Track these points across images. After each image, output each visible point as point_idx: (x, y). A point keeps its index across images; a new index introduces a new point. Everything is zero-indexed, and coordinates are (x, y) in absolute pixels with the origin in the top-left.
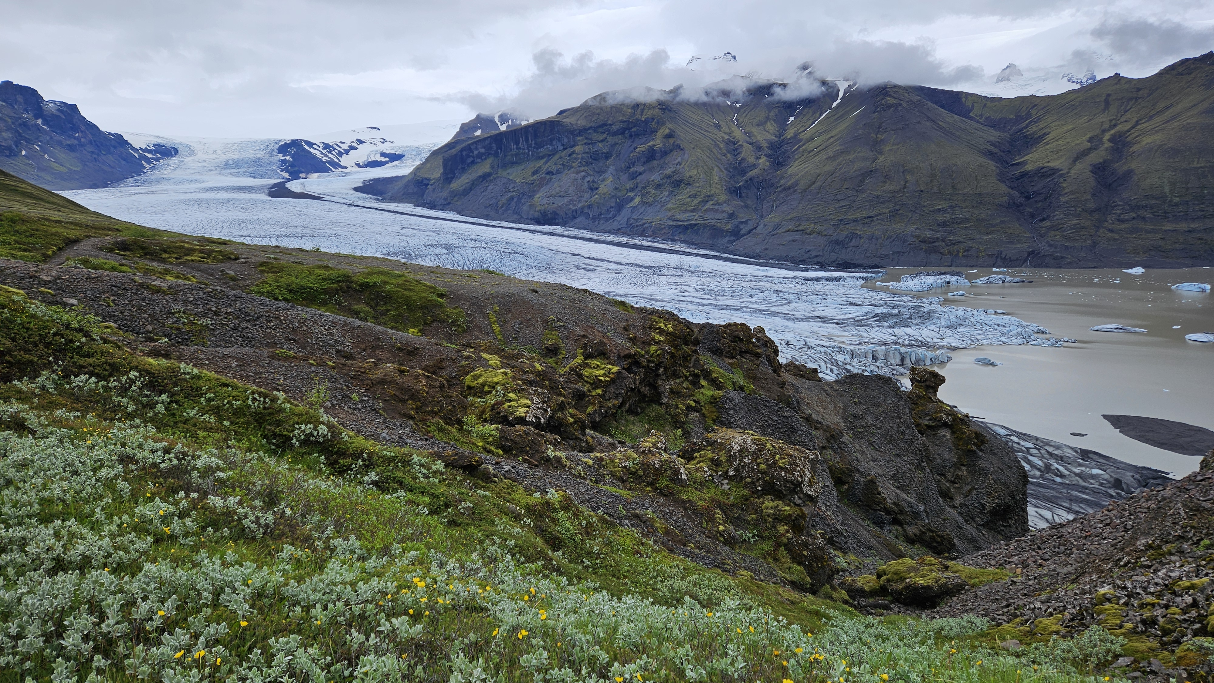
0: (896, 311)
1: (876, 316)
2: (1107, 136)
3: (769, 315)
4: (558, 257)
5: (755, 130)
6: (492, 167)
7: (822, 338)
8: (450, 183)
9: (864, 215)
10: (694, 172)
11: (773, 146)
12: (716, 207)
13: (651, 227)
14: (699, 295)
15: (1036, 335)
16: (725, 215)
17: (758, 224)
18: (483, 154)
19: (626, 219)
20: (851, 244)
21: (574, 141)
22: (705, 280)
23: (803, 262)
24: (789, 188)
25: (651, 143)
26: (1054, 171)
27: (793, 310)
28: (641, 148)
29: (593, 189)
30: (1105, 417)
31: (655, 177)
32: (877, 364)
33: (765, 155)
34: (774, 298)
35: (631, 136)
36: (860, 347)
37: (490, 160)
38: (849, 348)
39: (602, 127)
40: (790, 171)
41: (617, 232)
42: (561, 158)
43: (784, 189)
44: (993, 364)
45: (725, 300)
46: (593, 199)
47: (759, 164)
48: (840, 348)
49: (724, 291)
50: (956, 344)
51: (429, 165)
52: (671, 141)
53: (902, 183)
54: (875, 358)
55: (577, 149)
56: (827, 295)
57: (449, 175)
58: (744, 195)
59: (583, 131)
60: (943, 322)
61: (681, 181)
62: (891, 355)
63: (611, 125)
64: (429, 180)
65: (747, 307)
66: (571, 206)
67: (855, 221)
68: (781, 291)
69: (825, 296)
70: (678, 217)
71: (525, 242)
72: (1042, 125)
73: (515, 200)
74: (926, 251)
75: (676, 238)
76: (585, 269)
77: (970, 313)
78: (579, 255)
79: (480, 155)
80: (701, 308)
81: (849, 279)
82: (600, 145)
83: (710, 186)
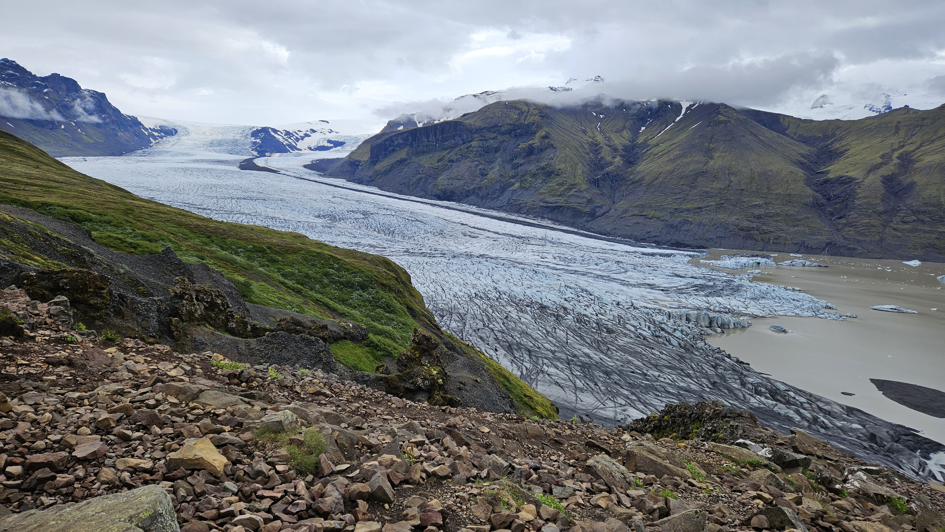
0: (711, 283)
1: (695, 286)
2: (896, 154)
3: (608, 280)
4: (450, 226)
5: (613, 136)
6: (408, 154)
7: (649, 301)
8: (375, 165)
9: (696, 206)
10: (563, 166)
11: (626, 149)
12: (578, 194)
13: (526, 206)
14: (555, 261)
15: (824, 310)
16: (585, 200)
17: (610, 209)
18: (402, 144)
19: (507, 199)
20: (683, 228)
21: (471, 137)
22: (562, 250)
23: (644, 240)
24: (637, 182)
25: (530, 142)
26: (851, 180)
27: (629, 277)
28: (522, 145)
29: (484, 175)
30: (872, 380)
31: (532, 168)
32: (690, 325)
33: (620, 156)
34: (615, 267)
35: (516, 136)
36: (677, 310)
37: (406, 149)
38: (667, 310)
39: (494, 128)
40: (638, 169)
41: (499, 209)
42: (460, 150)
43: (633, 183)
44: (784, 331)
45: (574, 267)
46: (483, 182)
47: (614, 162)
48: (660, 310)
49: (575, 259)
50: (757, 312)
51: (360, 151)
52: (547, 141)
53: (727, 182)
54: (688, 320)
55: (474, 143)
56: (658, 267)
57: (375, 159)
58: (600, 185)
59: (479, 130)
60: (749, 295)
61: (552, 172)
62: (702, 318)
63: (500, 126)
64: (360, 162)
65: (591, 273)
66: (465, 187)
67: (688, 210)
68: (621, 262)
69: (655, 268)
70: (548, 200)
71: (426, 212)
72: (844, 143)
73: (423, 180)
74: (743, 237)
75: (545, 216)
76: (470, 236)
77: (772, 288)
78: (466, 225)
79: (399, 145)
80: (554, 271)
81: (678, 256)
82: (492, 141)
83: (575, 177)
